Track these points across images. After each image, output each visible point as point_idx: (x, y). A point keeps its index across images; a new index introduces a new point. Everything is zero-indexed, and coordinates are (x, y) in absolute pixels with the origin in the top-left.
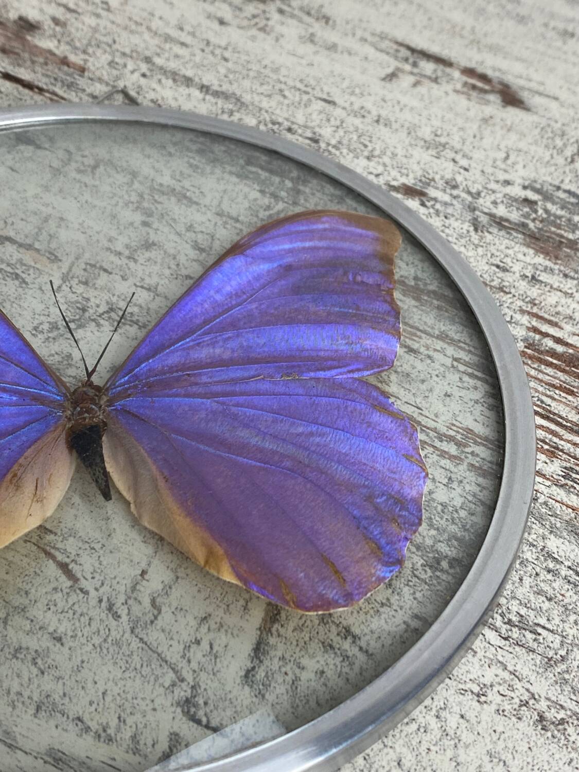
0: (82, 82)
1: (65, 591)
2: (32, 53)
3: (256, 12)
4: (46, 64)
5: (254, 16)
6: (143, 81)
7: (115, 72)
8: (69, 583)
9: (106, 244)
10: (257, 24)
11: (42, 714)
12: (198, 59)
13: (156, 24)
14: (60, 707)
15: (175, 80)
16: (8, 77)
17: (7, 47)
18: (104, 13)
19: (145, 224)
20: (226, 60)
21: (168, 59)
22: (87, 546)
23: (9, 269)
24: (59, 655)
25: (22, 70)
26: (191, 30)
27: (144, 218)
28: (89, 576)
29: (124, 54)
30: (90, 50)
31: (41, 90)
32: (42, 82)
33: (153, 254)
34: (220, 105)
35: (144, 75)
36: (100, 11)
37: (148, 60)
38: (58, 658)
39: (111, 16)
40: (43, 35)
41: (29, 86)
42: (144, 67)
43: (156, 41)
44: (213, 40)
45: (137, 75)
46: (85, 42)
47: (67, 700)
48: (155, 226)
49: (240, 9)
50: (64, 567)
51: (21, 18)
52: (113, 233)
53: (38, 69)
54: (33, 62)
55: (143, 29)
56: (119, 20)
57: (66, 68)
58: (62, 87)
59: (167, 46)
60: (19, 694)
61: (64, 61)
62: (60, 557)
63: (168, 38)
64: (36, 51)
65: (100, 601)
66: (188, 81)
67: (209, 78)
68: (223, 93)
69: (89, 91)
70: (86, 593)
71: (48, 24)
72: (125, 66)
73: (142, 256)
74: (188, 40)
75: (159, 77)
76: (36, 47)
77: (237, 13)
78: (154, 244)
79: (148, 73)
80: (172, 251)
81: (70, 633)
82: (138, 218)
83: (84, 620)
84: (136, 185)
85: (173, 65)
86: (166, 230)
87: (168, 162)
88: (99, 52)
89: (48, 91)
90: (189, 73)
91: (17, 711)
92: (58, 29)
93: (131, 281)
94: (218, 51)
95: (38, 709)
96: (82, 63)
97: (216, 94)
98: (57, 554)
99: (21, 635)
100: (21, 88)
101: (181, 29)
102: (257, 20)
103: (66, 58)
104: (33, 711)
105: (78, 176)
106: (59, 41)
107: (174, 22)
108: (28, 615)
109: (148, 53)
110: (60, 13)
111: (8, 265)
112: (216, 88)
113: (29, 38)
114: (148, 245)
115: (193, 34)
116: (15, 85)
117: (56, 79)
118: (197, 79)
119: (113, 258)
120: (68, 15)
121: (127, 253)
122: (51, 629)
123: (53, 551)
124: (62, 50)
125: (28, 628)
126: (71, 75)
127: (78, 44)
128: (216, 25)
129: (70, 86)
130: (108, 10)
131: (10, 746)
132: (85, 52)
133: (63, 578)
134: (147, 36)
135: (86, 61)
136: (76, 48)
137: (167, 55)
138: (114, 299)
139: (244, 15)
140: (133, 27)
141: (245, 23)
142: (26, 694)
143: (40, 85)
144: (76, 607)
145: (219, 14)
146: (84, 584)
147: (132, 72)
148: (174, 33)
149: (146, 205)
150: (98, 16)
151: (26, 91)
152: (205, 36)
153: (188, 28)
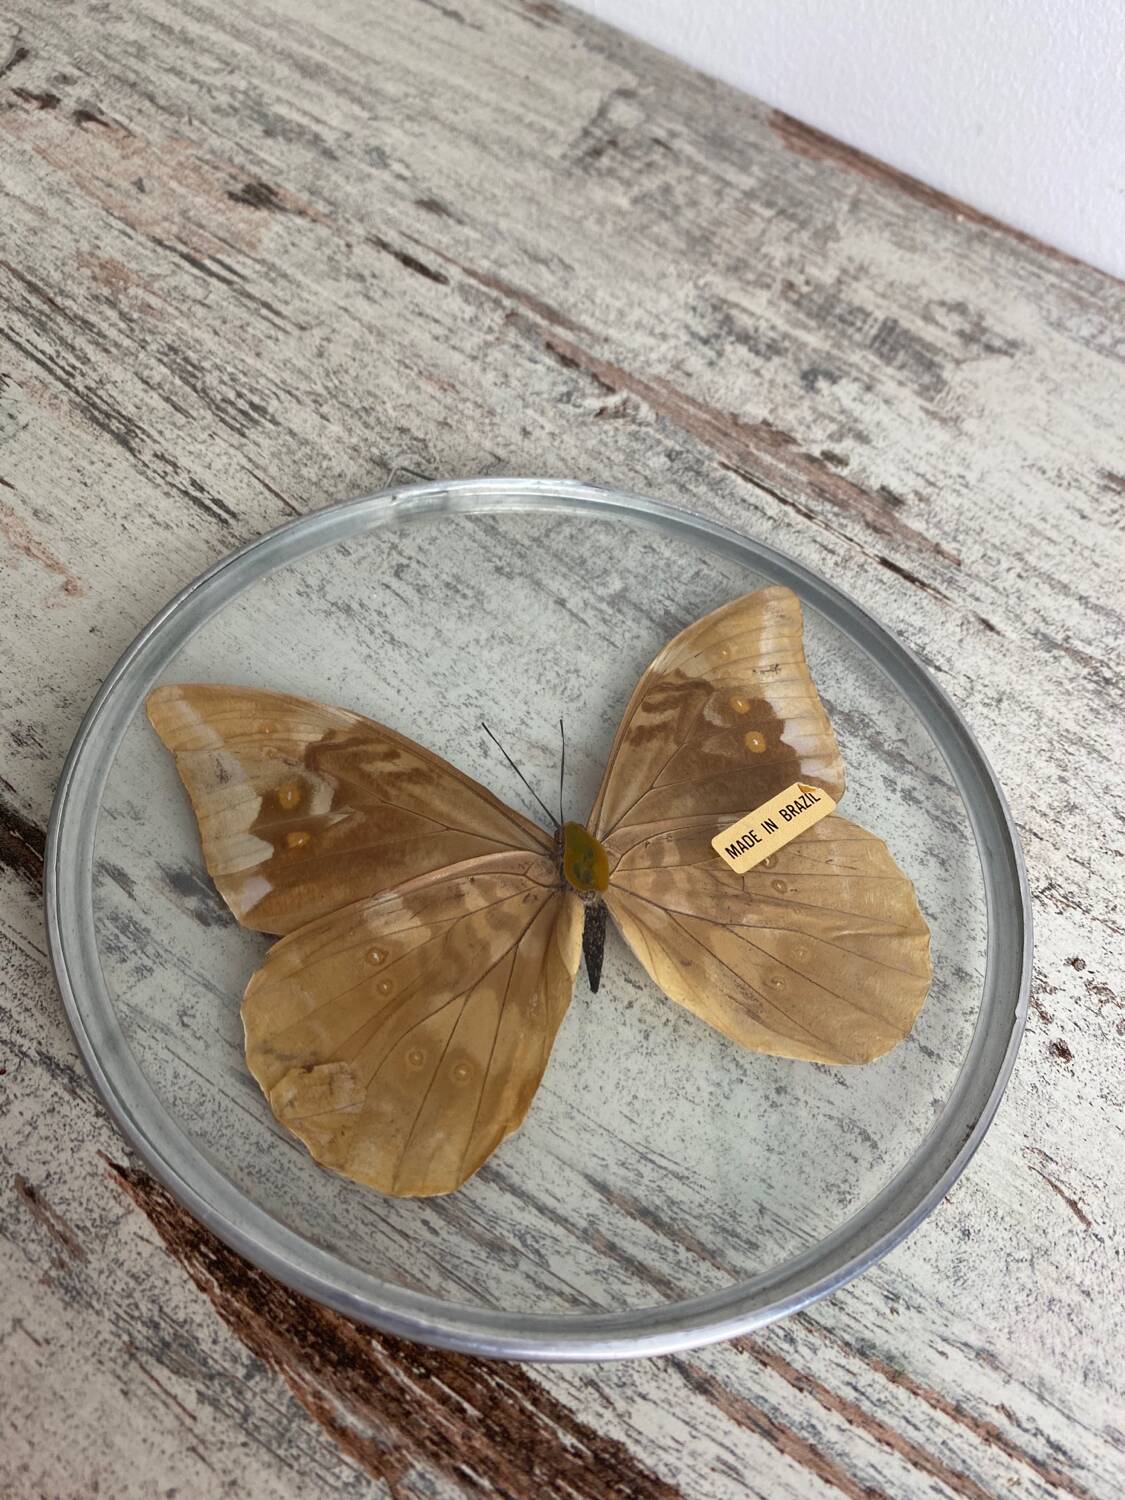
0: (960, 578)
1: (1082, 1235)
2: (905, 537)
3: (1115, 506)
4: (920, 551)
5: (1114, 512)
6: (1021, 584)
7: (991, 570)
8: (1083, 1227)
9: (1031, 802)
10: (1117, 522)
11: (1090, 1383)
12: (1068, 560)
13: (1019, 511)
14: (1107, 1378)
15: (1052, 587)
16: (885, 562)
17: (878, 525)
18: (964, 491)
19: (1062, 780)
20: (1097, 565)
21: (1039, 558)
22: (1089, 1182)
23: (945, 818)
24: (1091, 1313)
25: (898, 556)
26: (1054, 522)
27: (1060, 773)
28: (1100, 1221)
29: (994, 546)
30: (961, 537)
31: (923, 585)
32: (922, 574)
33: (1076, 819)
34: (1102, 623)
35: (1020, 576)
36: (958, 487)
37: (1019, 556)
38: (1092, 1316)
39: (971, 495)
40: (909, 511)
41: (911, 579)
42: (1018, 567)
43: (1022, 533)
44: (1079, 538)
45: (1012, 575)
46: (953, 526)
47: (1110, 1370)
48: (1072, 782)
49: (1097, 500)
50: (1073, 1204)
51: (883, 488)
52: (1033, 788)
53: (914, 556)
54: (908, 547)
55: (1005, 515)
56: (980, 499)
57: (941, 558)
58: (943, 581)
59: (1036, 540)
60: (1063, 1355)
61: (938, 550)
62: (1067, 1193)
63: (1034, 532)
64: (909, 534)
65: (1117, 1253)
66: (1065, 589)
67: (1084, 588)
68: (1102, 608)
69: (970, 590)
70: (1101, 1240)
71: (911, 498)
72: (999, 562)
73: (1069, 820)
74: (1053, 534)
75: (1037, 580)
76: (906, 527)
77: (1095, 505)
78: (1075, 807)
79: (1024, 574)
80: (1095, 818)
81: (1097, 1289)
82: (1053, 771)
83: (1107, 1273)
84: (1044, 729)
85: (1045, 566)
86: (1084, 789)
87: (1068, 702)
88: (970, 541)
89: (929, 586)
90: (1065, 578)
91: (1066, 1376)
92: (922, 505)
93: (1063, 851)
94: (1086, 553)
95: (1086, 1376)
96: (955, 553)
97: (1097, 609)
98: (1063, 1188)
99: (1052, 1284)
100: (902, 579)
101: (1044, 519)
102: (1116, 517)
103: (937, 545)
104: (1081, 1379)
105: (985, 711)
106: (927, 522)
107: (1036, 511)
108: (1052, 1259)
109: (1018, 548)
110: (920, 484)
111: (944, 812)
112: (1093, 600)
113: (897, 515)
114: (1072, 808)
115: (1056, 527)
116: (896, 575)
117: (934, 571)
118: (1073, 587)
119: (1039, 819)
120: (930, 490)
121: (1052, 814)
122: (1078, 1282)
123: (1058, 1184)
124: (932, 534)
125: (1055, 1276)
126: (948, 568)
127: (946, 529)
128: (1077, 519)
129: (951, 581)
130: (966, 486)
131: (1068, 1418)
132: (955, 539)
133: (1076, 1219)
134: (1012, 525)
135: (959, 551)
136: (945, 533)
137: (1037, 553)
138: (1052, 874)
139: (1102, 509)
140: (996, 512)
141: (1106, 520)
142: (1070, 1355)
143: (920, 577)
144: (1095, 1256)
145: (1078, 505)
146: (1096, 1229)
147: (1009, 570)
148: (1040, 526)
149: (1058, 755)
150: (958, 493)
151: (908, 584)
152: (1069, 532)
153: (1051, 520)
